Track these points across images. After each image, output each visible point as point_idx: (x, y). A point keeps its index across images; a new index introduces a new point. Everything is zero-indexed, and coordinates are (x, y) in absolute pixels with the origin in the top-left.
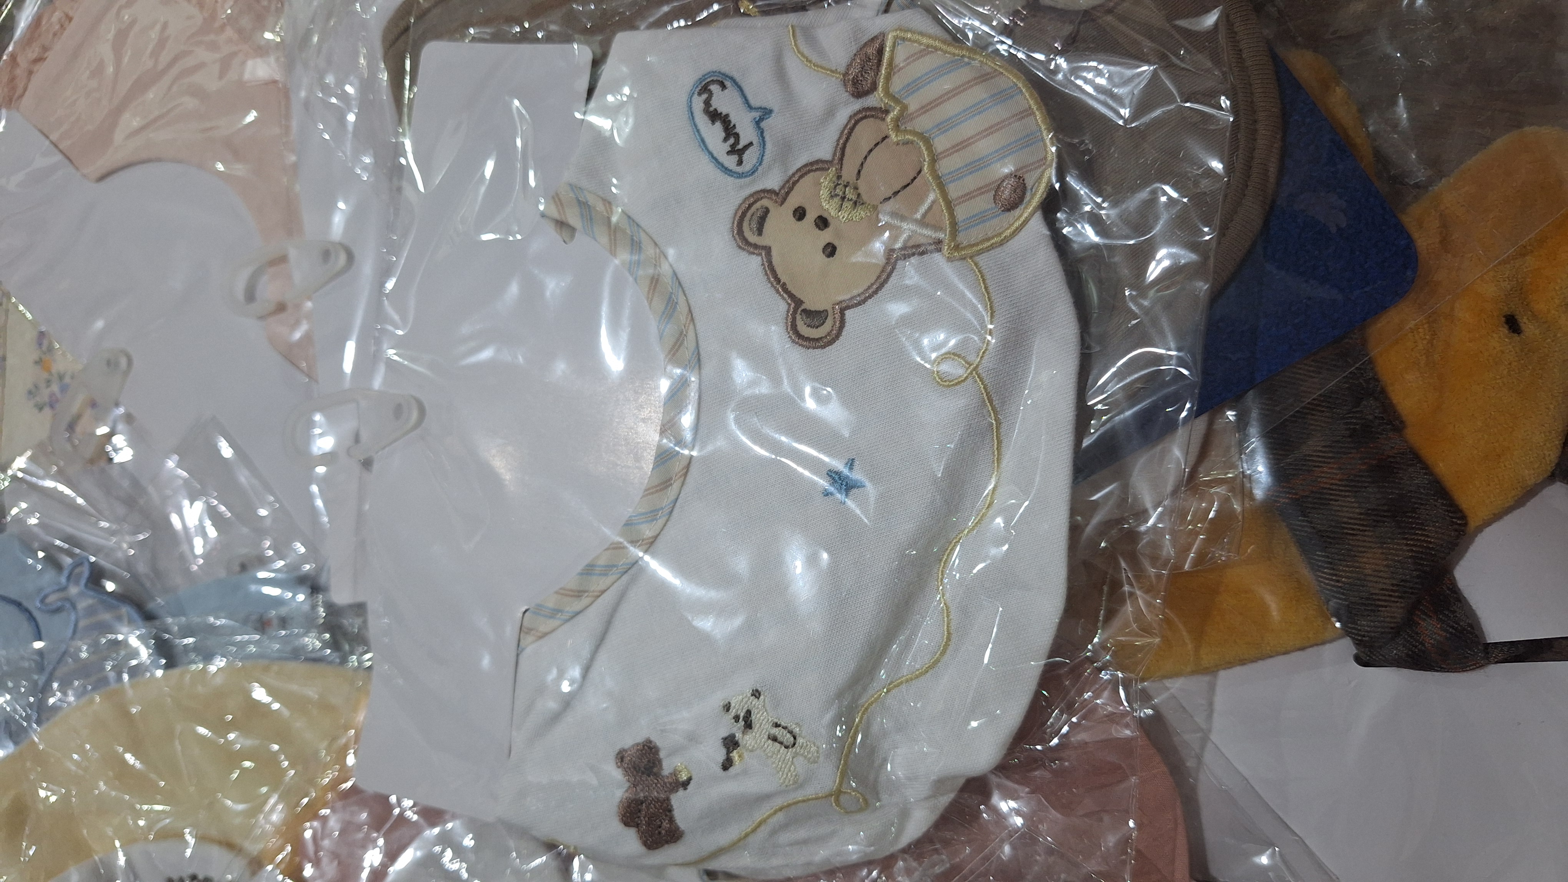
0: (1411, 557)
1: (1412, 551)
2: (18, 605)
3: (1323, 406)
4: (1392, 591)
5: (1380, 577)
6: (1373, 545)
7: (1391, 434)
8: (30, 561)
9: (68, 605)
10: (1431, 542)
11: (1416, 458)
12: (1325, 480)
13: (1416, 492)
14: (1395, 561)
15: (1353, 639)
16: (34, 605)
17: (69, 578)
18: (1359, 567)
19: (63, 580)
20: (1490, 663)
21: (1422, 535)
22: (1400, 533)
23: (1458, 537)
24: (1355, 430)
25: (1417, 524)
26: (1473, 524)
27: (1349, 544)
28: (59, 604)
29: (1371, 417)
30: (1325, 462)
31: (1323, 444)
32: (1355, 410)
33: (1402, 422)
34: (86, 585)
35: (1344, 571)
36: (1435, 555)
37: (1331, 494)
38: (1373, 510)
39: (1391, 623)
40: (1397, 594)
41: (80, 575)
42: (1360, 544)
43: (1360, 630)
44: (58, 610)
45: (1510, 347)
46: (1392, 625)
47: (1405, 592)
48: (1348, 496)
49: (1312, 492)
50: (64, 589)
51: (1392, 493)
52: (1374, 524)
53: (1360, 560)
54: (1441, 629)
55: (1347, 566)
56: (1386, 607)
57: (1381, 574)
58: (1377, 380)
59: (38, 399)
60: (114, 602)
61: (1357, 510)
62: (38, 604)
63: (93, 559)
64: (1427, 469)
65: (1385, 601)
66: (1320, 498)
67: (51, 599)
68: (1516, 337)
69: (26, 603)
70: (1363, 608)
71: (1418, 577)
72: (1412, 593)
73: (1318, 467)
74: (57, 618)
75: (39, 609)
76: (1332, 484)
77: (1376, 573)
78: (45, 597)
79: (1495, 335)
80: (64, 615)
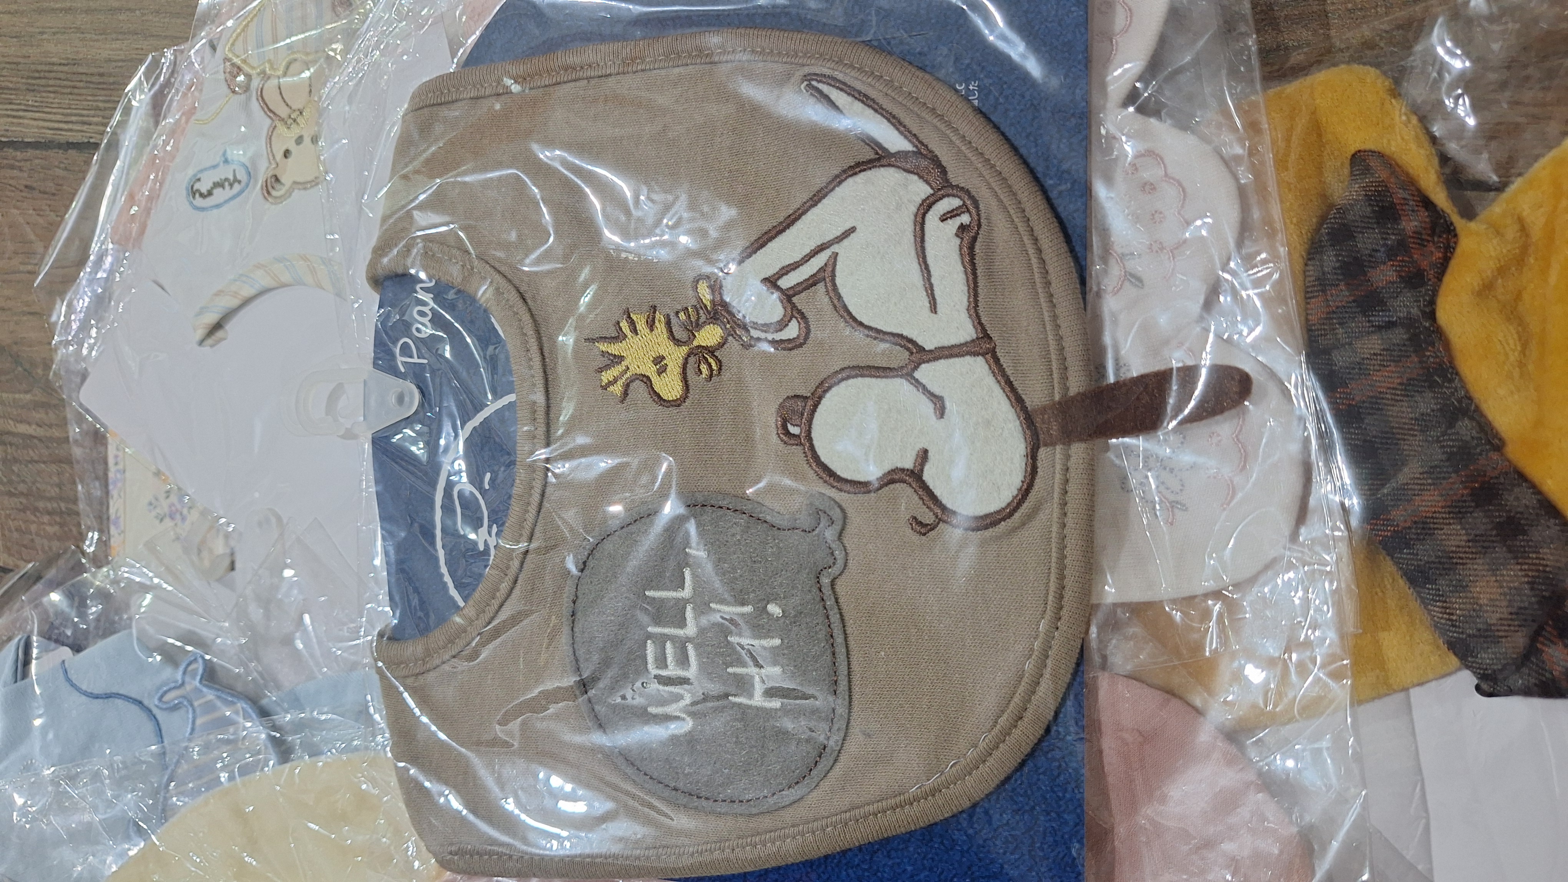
0: (1528, 583)
1: (1528, 576)
2: (139, 703)
3: (1415, 430)
4: (1511, 620)
5: (1496, 606)
6: (1485, 573)
7: (1491, 454)
8: (148, 660)
9: (185, 703)
10: (1547, 566)
11: (1522, 477)
12: (1426, 509)
13: (1523, 513)
14: (1511, 588)
15: (1474, 673)
16: (152, 703)
17: (185, 674)
18: (1473, 598)
19: (179, 676)
21: (1537, 558)
22: (1512, 558)
24: (1452, 453)
25: (1530, 547)
27: (1460, 574)
28: (177, 701)
29: (1468, 438)
30: (1424, 490)
31: (1421, 470)
32: (1449, 432)
33: (1500, 439)
34: (202, 681)
35: (1456, 603)
36: (1552, 578)
37: (1435, 523)
38: (1482, 535)
39: (1513, 653)
40: (1516, 623)
41: (195, 671)
42: (1472, 573)
43: (1479, 662)
44: (175, 708)
46: (1515, 656)
47: (1525, 620)
48: (1453, 524)
50: (180, 686)
51: (1500, 516)
52: (1483, 551)
53: (1474, 590)
55: (1459, 597)
56: (1506, 637)
57: (1497, 603)
58: (1470, 399)
59: (158, 510)
60: (229, 699)
61: (1465, 538)
62: (156, 702)
63: (207, 657)
64: (1533, 487)
65: (1505, 631)
66: (1424, 528)
67: (169, 696)
69: (146, 702)
70: (1481, 640)
71: (1537, 603)
72: (1533, 621)
73: (1418, 495)
74: (176, 716)
75: (157, 706)
76: (1436, 513)
77: (1492, 603)
78: (164, 694)
80: (182, 711)
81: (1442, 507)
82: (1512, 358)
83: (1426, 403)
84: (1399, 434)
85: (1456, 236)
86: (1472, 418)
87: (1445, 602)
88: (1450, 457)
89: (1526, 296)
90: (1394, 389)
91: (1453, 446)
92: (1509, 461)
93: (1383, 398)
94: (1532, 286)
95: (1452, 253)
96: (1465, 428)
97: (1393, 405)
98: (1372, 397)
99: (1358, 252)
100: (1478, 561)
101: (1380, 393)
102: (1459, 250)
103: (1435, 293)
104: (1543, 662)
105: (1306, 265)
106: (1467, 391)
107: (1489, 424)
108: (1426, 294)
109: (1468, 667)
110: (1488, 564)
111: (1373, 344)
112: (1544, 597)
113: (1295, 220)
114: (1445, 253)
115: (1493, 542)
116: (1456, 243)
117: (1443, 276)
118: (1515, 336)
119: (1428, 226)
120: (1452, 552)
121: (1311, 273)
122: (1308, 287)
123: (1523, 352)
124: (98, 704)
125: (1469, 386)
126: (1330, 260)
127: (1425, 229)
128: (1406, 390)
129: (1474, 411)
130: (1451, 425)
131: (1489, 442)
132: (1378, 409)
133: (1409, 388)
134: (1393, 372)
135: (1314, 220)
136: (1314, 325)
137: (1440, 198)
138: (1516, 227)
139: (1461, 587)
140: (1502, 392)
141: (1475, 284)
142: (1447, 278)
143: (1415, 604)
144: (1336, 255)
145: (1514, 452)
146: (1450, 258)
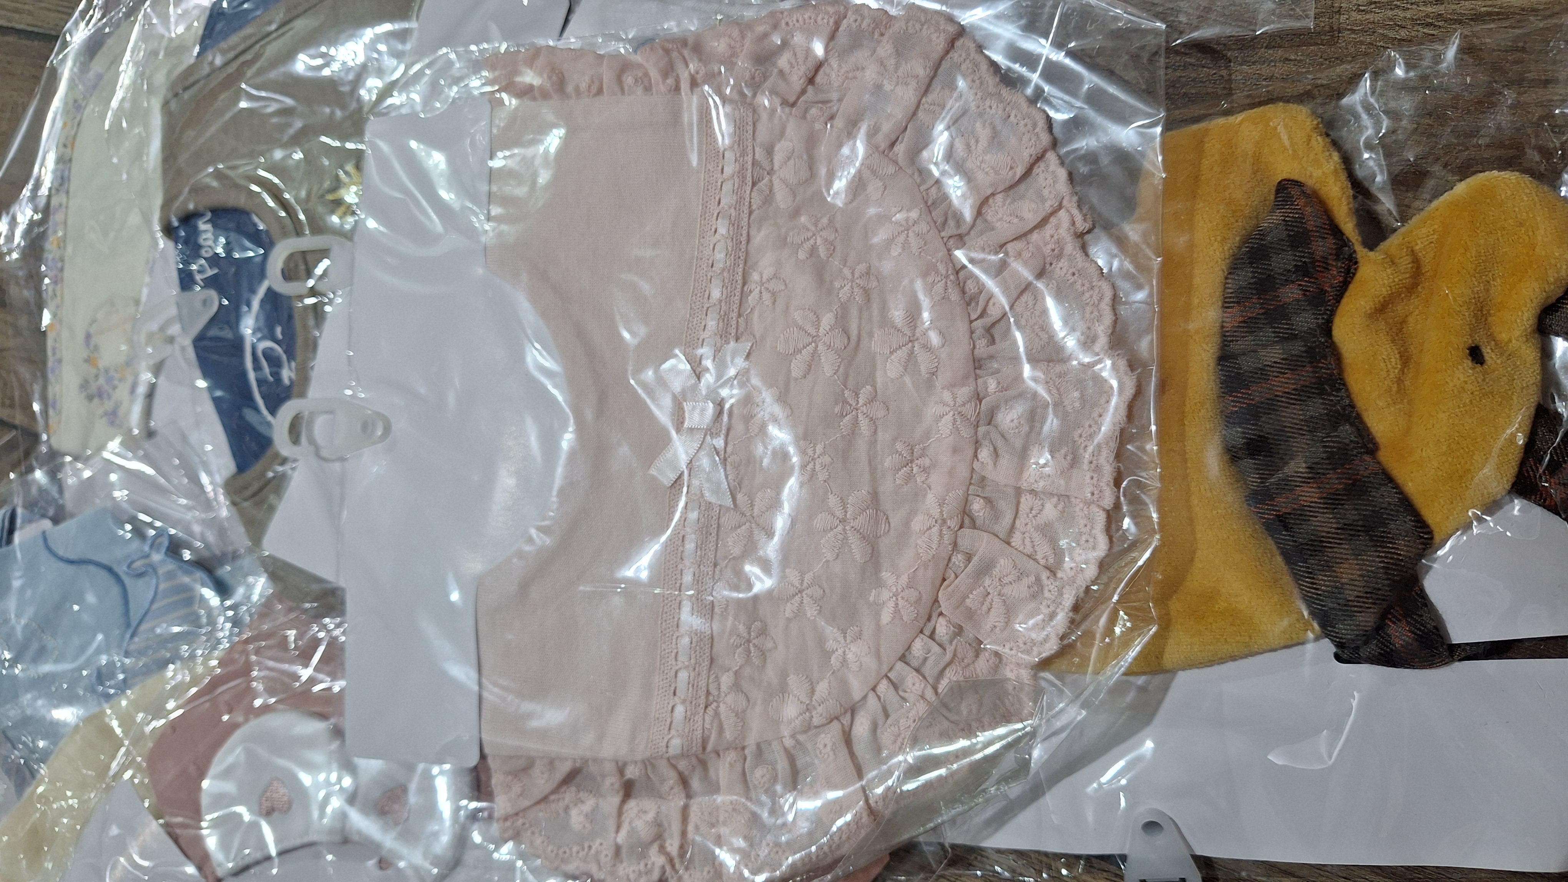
0: (1383, 568)
1: (1384, 562)
2: (110, 570)
3: (1304, 430)
5: (1355, 585)
6: (1349, 557)
7: (1365, 457)
8: (122, 532)
9: (151, 570)
10: (1400, 555)
11: (1388, 478)
12: (1305, 498)
13: (1386, 509)
14: (1368, 571)
15: (1332, 641)
16: (121, 570)
17: (152, 546)
18: (1337, 577)
19: (146, 548)
20: (1453, 661)
21: (1392, 548)
22: (1373, 546)
23: (1424, 549)
24: (1332, 453)
25: (1388, 538)
26: (1437, 538)
27: (1328, 556)
28: (144, 569)
29: (1347, 441)
30: (1304, 482)
31: (1304, 465)
32: (1332, 434)
33: (1375, 444)
34: (166, 553)
35: (1322, 580)
36: (1404, 566)
37: (1311, 511)
38: (1349, 525)
39: (1365, 626)
40: (1370, 601)
41: (160, 544)
42: (1338, 555)
43: (1338, 633)
44: (141, 575)
45: (1473, 378)
46: (1366, 629)
47: (1378, 599)
48: (1326, 513)
49: (1294, 509)
50: (147, 556)
51: (1366, 510)
52: (1350, 538)
53: (1338, 570)
54: (1410, 631)
55: (1325, 576)
56: (1361, 612)
57: (1356, 583)
58: (1353, 407)
59: (88, 389)
60: (190, 568)
61: (1334, 526)
62: (125, 568)
63: (172, 531)
64: (1397, 488)
65: (1360, 607)
66: (1301, 515)
67: (138, 564)
68: (1479, 368)
69: (116, 568)
70: (1340, 613)
71: (1389, 585)
72: (1383, 600)
73: (1299, 486)
74: (141, 582)
75: (127, 573)
76: (1312, 502)
77: (1352, 582)
78: (132, 562)
79: (1460, 367)
80: (147, 579)
81: (1319, 498)
82: (1392, 375)
83: (1316, 408)
84: (1289, 432)
85: (1356, 263)
86: (1352, 424)
87: (1313, 578)
88: (1331, 456)
89: (1411, 319)
90: (1288, 393)
91: (1334, 447)
92: (1379, 463)
93: (1279, 401)
94: (1417, 312)
95: (1352, 278)
96: (1346, 431)
97: (1287, 407)
98: (1268, 399)
99: (1272, 270)
100: (1343, 546)
101: (1276, 396)
102: (1358, 276)
103: (1333, 313)
104: (1389, 636)
105: (1226, 278)
106: (1351, 401)
107: (1367, 429)
108: (1325, 314)
109: (1327, 636)
110: (1353, 550)
111: (1274, 354)
112: (1394, 581)
113: (1219, 238)
114: (1346, 278)
115: (1359, 531)
116: (1356, 269)
117: (1342, 298)
118: (1397, 356)
119: (1334, 252)
120: (1323, 537)
121: (1230, 286)
122: (1226, 298)
123: (1402, 371)
124: (71, 570)
125: (1353, 396)
126: (1246, 276)
127: (1331, 254)
128: (1299, 395)
129: (1356, 418)
130: (1335, 428)
131: (1364, 446)
132: (1274, 410)
133: (1302, 394)
134: (1288, 378)
135: (1238, 239)
136: (1228, 331)
137: (1349, 227)
138: (1408, 259)
139: (1328, 567)
140: (1380, 403)
141: (1368, 308)
142: (1344, 301)
143: (1287, 579)
144: (1253, 272)
145: (1385, 456)
146: (1350, 283)
